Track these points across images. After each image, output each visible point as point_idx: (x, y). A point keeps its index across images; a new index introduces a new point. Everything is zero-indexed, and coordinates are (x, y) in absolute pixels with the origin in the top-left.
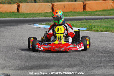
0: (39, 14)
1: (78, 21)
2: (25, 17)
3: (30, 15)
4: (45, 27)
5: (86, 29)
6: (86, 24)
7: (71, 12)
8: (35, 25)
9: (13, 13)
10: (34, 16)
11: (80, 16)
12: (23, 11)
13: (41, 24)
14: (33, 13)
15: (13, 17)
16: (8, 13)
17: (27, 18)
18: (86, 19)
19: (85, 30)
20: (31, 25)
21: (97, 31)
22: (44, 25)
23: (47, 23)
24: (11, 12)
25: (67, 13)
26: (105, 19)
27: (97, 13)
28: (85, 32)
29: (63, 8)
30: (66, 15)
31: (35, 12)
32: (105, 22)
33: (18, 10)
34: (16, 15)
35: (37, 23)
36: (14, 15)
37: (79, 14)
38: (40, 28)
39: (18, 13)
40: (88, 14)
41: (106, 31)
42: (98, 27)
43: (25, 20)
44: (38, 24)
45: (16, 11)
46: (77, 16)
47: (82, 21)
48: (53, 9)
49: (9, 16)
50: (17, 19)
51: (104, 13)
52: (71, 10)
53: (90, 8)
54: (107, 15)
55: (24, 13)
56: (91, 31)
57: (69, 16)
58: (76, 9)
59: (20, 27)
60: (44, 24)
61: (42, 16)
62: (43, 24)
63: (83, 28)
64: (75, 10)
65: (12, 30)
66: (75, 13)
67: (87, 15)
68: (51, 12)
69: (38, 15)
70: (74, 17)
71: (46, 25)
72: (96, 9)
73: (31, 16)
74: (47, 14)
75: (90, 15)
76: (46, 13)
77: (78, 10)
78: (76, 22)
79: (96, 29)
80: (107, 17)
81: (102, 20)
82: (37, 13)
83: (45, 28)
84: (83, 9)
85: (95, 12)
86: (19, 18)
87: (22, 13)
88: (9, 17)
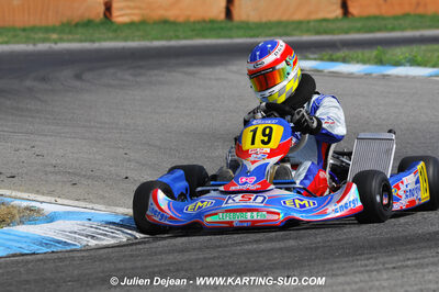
0: (298, 25)
2: (251, 37)
3: (270, 29)
4: (320, 68)
7: (408, 15)
9: (212, 22)
10: (282, 30)
12: (244, 18)
13: (307, 58)
14: (279, 24)
15: (213, 37)
16: (194, 23)
22: (315, 59)
23: (329, 52)
24: (204, 21)
25: (395, 18)
30: (390, 26)
31: (284, 18)
33: (229, 13)
34: (222, 29)
36: (215, 29)
37: (436, 21)
39: (229, 24)
45: (223, 16)
46: (429, 27)
48: (344, 6)
49: (200, 34)
52: (407, 9)
55: (247, 23)
57: (403, 29)
58: (425, 5)
59: (234, 68)
60: (316, 56)
61: (308, 31)
62: (311, 56)
64: (421, 10)
65: (210, 79)
66: (422, 19)
68: (341, 16)
69: (296, 29)
70: (417, 34)
71: (322, 59)
73: (273, 31)
74: (324, 24)
76: (323, 20)
77: (431, 9)
78: (423, 47)
82: (293, 22)
83: (319, 71)
86: (231, 37)
87: (243, 22)
88: (198, 36)
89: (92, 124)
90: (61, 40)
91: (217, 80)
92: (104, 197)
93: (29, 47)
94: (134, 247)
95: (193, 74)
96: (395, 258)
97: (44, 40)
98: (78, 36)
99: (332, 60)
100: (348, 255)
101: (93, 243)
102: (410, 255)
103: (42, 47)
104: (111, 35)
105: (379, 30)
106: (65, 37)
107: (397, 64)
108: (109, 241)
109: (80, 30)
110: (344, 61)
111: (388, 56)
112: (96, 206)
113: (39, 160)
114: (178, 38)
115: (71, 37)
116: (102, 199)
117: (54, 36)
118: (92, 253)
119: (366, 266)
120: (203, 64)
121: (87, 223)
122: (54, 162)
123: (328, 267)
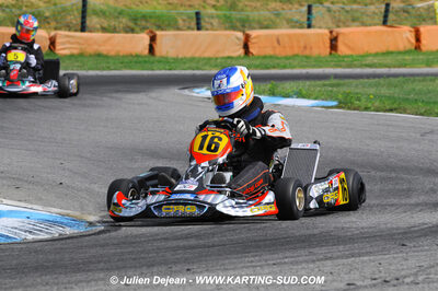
0: (208, 61)
1: (313, 83)
2: (170, 70)
3: (185, 63)
5: (335, 103)
6: (335, 89)
7: (297, 55)
8: (197, 90)
9: (137, 56)
10: (194, 65)
11: (320, 67)
12: (164, 54)
14: (192, 59)
15: (138, 69)
16: (123, 56)
17: (177, 72)
18: (336, 76)
19: (332, 107)
20: (186, 92)
21: (366, 109)
24: (131, 55)
25: (287, 58)
26: (389, 76)
27: (370, 60)
28: (332, 113)
29: (276, 44)
30: (282, 65)
31: (197, 55)
32: (390, 86)
33: (151, 50)
34: (145, 62)
35: (202, 87)
36: (140, 62)
37: (319, 62)
38: (209, 99)
39: (152, 58)
40: (343, 63)
41: (391, 110)
42: (368, 99)
43: (169, 75)
44: (203, 90)
45: (147, 51)
46: (314, 66)
47: (327, 82)
48: (246, 47)
50: (150, 72)
51: (388, 60)
52: (296, 51)
53: (349, 47)
54: (395, 67)
55: (166, 58)
56: (349, 108)
57: (292, 67)
58: (311, 48)
59: (153, 94)
61: (216, 66)
63: (326, 100)
64: (307, 52)
65: (134, 104)
66: (308, 60)
67: (340, 66)
68: (243, 55)
69: (206, 64)
70: (304, 71)
72: (366, 49)
73: (187, 65)
74: (229, 61)
75: (349, 66)
76: (229, 57)
77: (316, 52)
78: (308, 83)
79: (363, 103)
80: (394, 71)
81: (382, 81)
82: (204, 59)
84: (328, 50)
85: (362, 56)
86: (153, 70)
87: (162, 57)
88: (126, 68)
89: (35, 138)
91: (138, 104)
92: (41, 199)
94: (63, 242)
95: (120, 99)
96: (276, 256)
100: (238, 253)
101: (30, 237)
102: (288, 254)
105: (274, 67)
107: (287, 96)
108: (43, 236)
111: (279, 89)
112: (35, 207)
114: (109, 68)
116: (39, 201)
118: (29, 245)
119: (252, 262)
121: (27, 221)
122: (1, 169)
123: (221, 262)
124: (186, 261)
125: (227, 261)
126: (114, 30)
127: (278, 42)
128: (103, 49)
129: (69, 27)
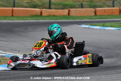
0: (85, 17)
3: (78, 18)
7: (109, 15)
8: (82, 25)
9: (65, 16)
11: (117, 18)
13: (86, 25)
14: (80, 17)
16: (61, 16)
17: (76, 20)
19: (120, 30)
20: (79, 26)
22: (88, 25)
23: (91, 24)
24: (63, 16)
25: (107, 16)
30: (106, 18)
31: (82, 15)
34: (67, 18)
38: (85, 28)
39: (69, 17)
43: (74, 21)
44: (84, 25)
45: (67, 15)
47: (119, 23)
48: (95, 13)
49: (62, 19)
57: (109, 19)
58: (114, 13)
59: (70, 27)
60: (89, 24)
61: (87, 19)
63: (119, 28)
68: (94, 15)
70: (112, 20)
71: (90, 25)
74: (91, 17)
78: (113, 23)
83: (90, 28)
84: (119, 13)
86: (69, 20)
87: (72, 16)
90: (30, 20)
93: (23, 21)
96: (106, 72)
97: (27, 20)
98: (34, 19)
99: (92, 25)
100: (95, 71)
102: (109, 71)
103: (26, 21)
104: (42, 19)
105: (103, 19)
106: (32, 19)
107: (107, 27)
109: (35, 17)
110: (95, 25)
113: (25, 47)
114: (57, 19)
115: (33, 19)
117: (29, 19)
120: (64, 26)
122: (28, 48)
123: (91, 74)
124: (81, 73)
125: (92, 73)
126: (58, 9)
127: (105, 11)
128: (55, 14)
129: (46, 8)
